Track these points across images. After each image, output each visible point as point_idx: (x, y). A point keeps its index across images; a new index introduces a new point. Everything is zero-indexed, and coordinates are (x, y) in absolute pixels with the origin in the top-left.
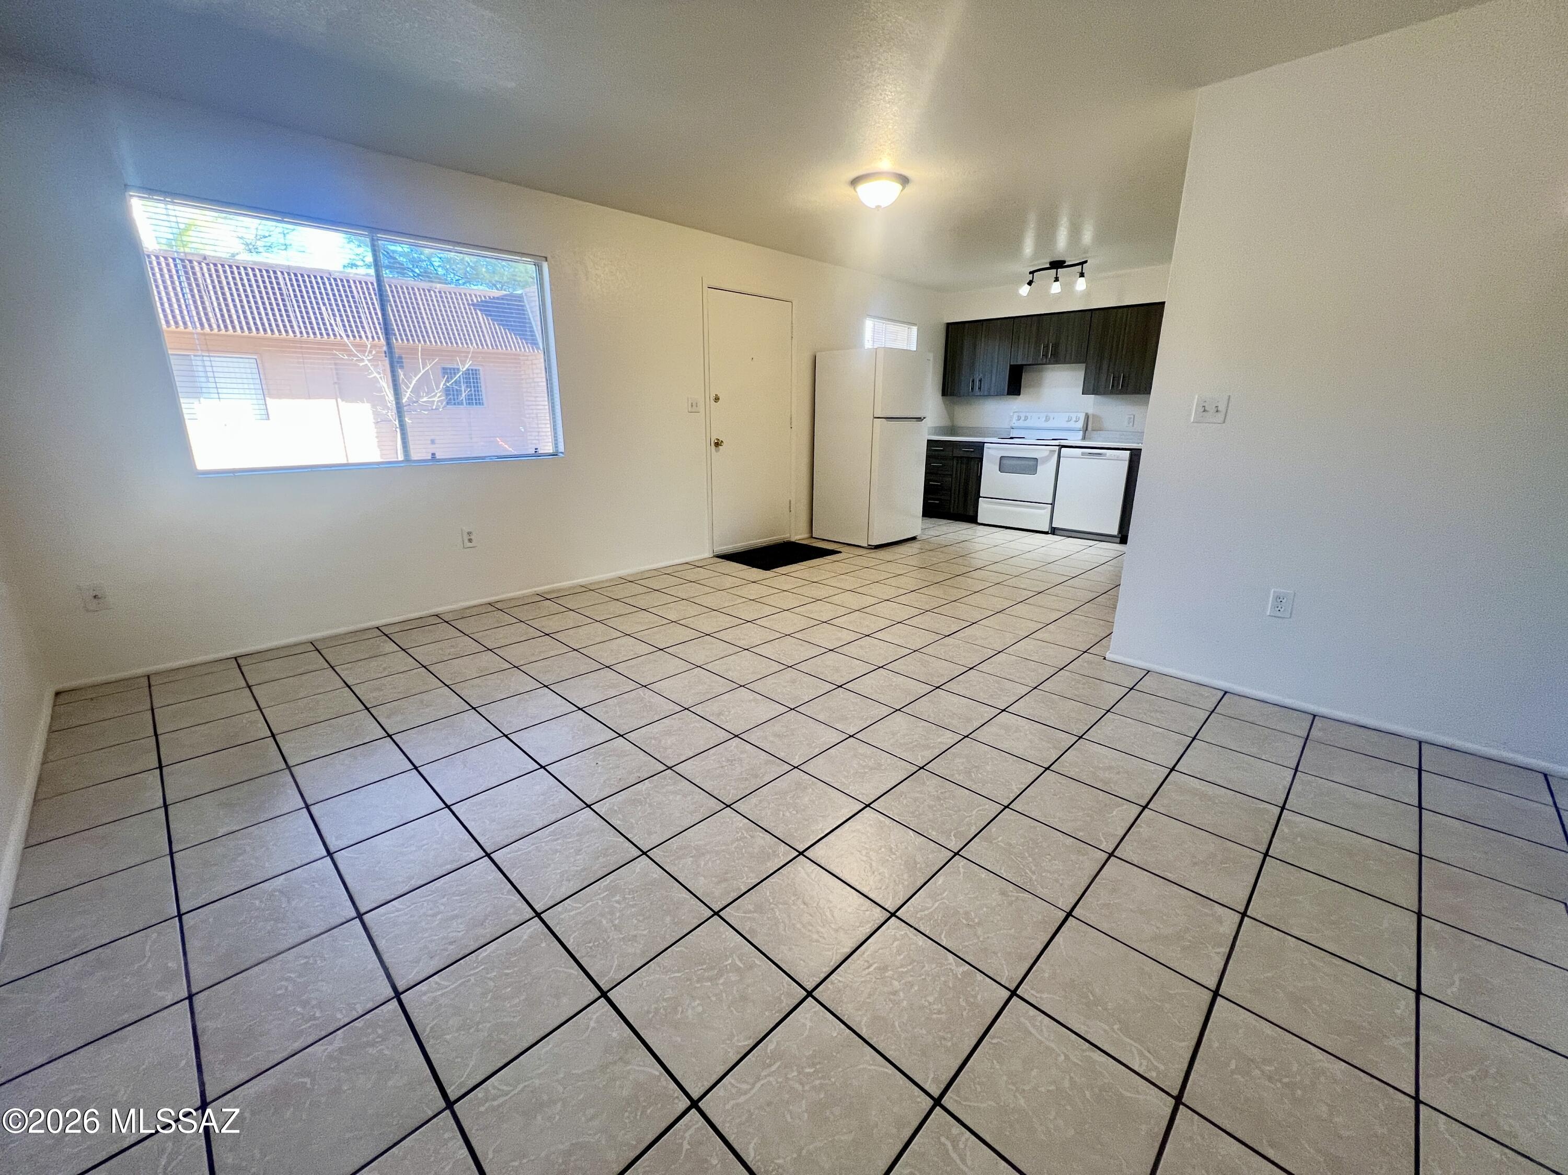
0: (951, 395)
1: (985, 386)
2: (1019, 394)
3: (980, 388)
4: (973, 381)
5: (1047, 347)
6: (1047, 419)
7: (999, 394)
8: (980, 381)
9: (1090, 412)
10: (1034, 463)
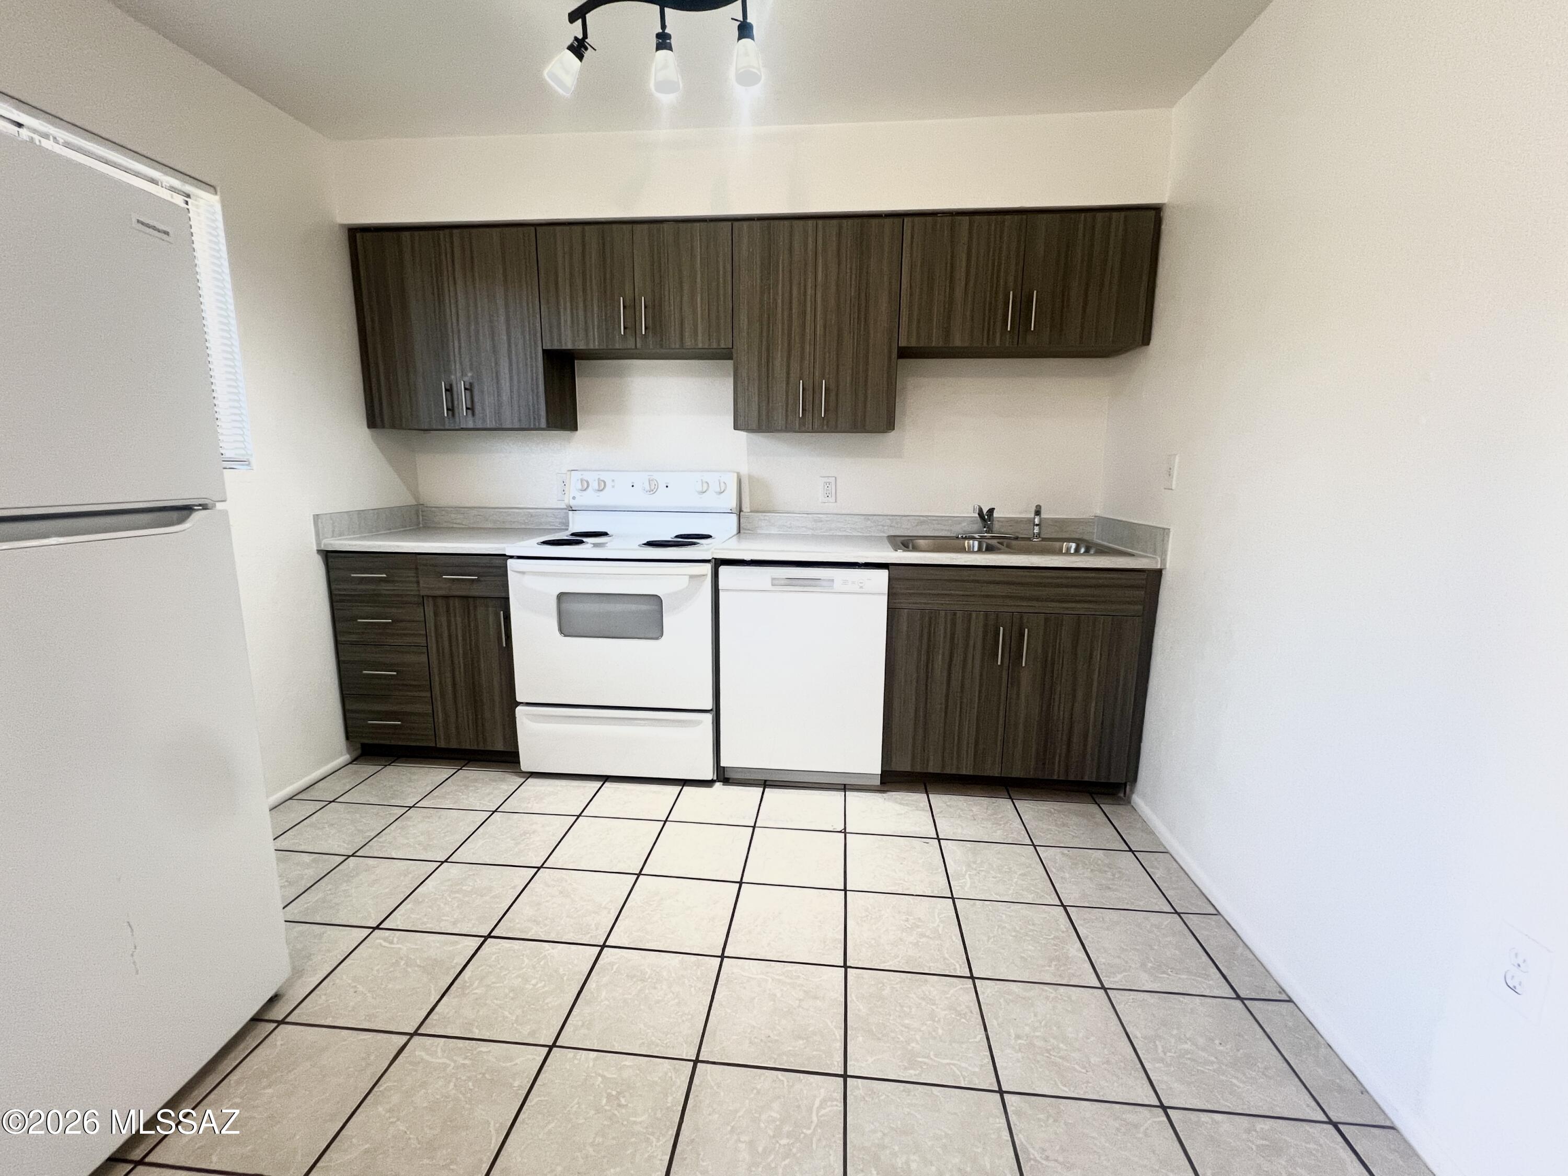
0: (393, 426)
1: (486, 402)
2: (573, 426)
3: (471, 409)
4: (449, 390)
5: (631, 307)
6: (652, 490)
7: (526, 427)
8: (469, 389)
9: (744, 470)
10: (652, 607)
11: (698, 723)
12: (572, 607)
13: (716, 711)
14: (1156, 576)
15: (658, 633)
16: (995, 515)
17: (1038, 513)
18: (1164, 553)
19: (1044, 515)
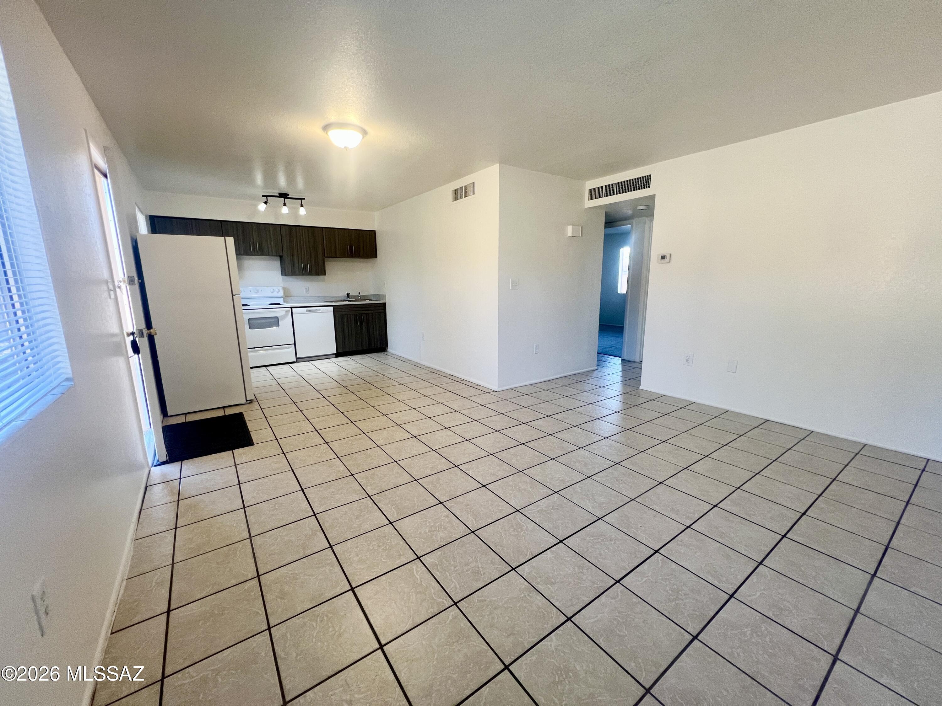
5: (254, 244)
6: (257, 291)
10: (276, 320)
11: (289, 348)
12: (252, 322)
13: (295, 344)
14: (384, 304)
15: (278, 325)
16: (350, 295)
17: (359, 294)
18: (386, 300)
19: (361, 294)
